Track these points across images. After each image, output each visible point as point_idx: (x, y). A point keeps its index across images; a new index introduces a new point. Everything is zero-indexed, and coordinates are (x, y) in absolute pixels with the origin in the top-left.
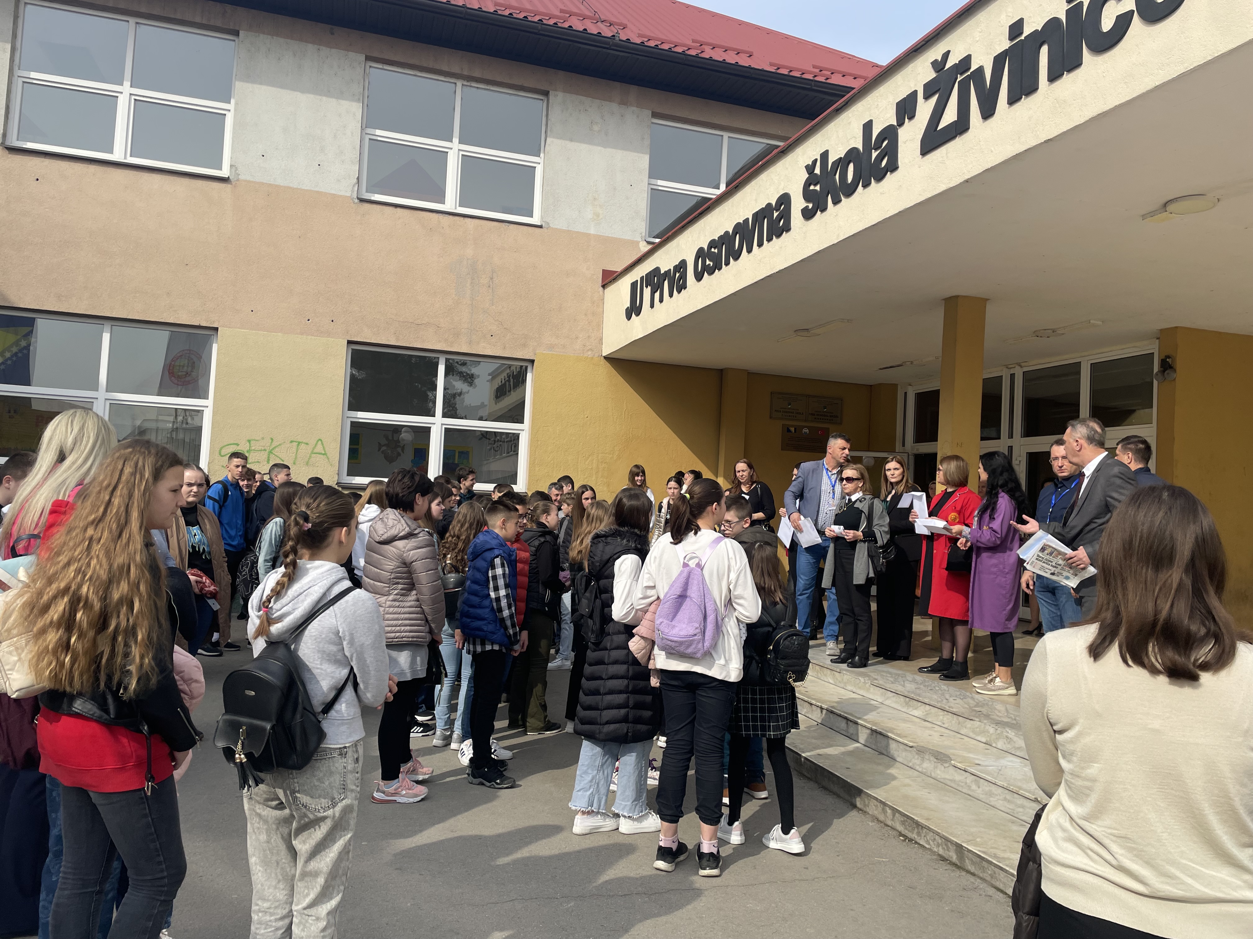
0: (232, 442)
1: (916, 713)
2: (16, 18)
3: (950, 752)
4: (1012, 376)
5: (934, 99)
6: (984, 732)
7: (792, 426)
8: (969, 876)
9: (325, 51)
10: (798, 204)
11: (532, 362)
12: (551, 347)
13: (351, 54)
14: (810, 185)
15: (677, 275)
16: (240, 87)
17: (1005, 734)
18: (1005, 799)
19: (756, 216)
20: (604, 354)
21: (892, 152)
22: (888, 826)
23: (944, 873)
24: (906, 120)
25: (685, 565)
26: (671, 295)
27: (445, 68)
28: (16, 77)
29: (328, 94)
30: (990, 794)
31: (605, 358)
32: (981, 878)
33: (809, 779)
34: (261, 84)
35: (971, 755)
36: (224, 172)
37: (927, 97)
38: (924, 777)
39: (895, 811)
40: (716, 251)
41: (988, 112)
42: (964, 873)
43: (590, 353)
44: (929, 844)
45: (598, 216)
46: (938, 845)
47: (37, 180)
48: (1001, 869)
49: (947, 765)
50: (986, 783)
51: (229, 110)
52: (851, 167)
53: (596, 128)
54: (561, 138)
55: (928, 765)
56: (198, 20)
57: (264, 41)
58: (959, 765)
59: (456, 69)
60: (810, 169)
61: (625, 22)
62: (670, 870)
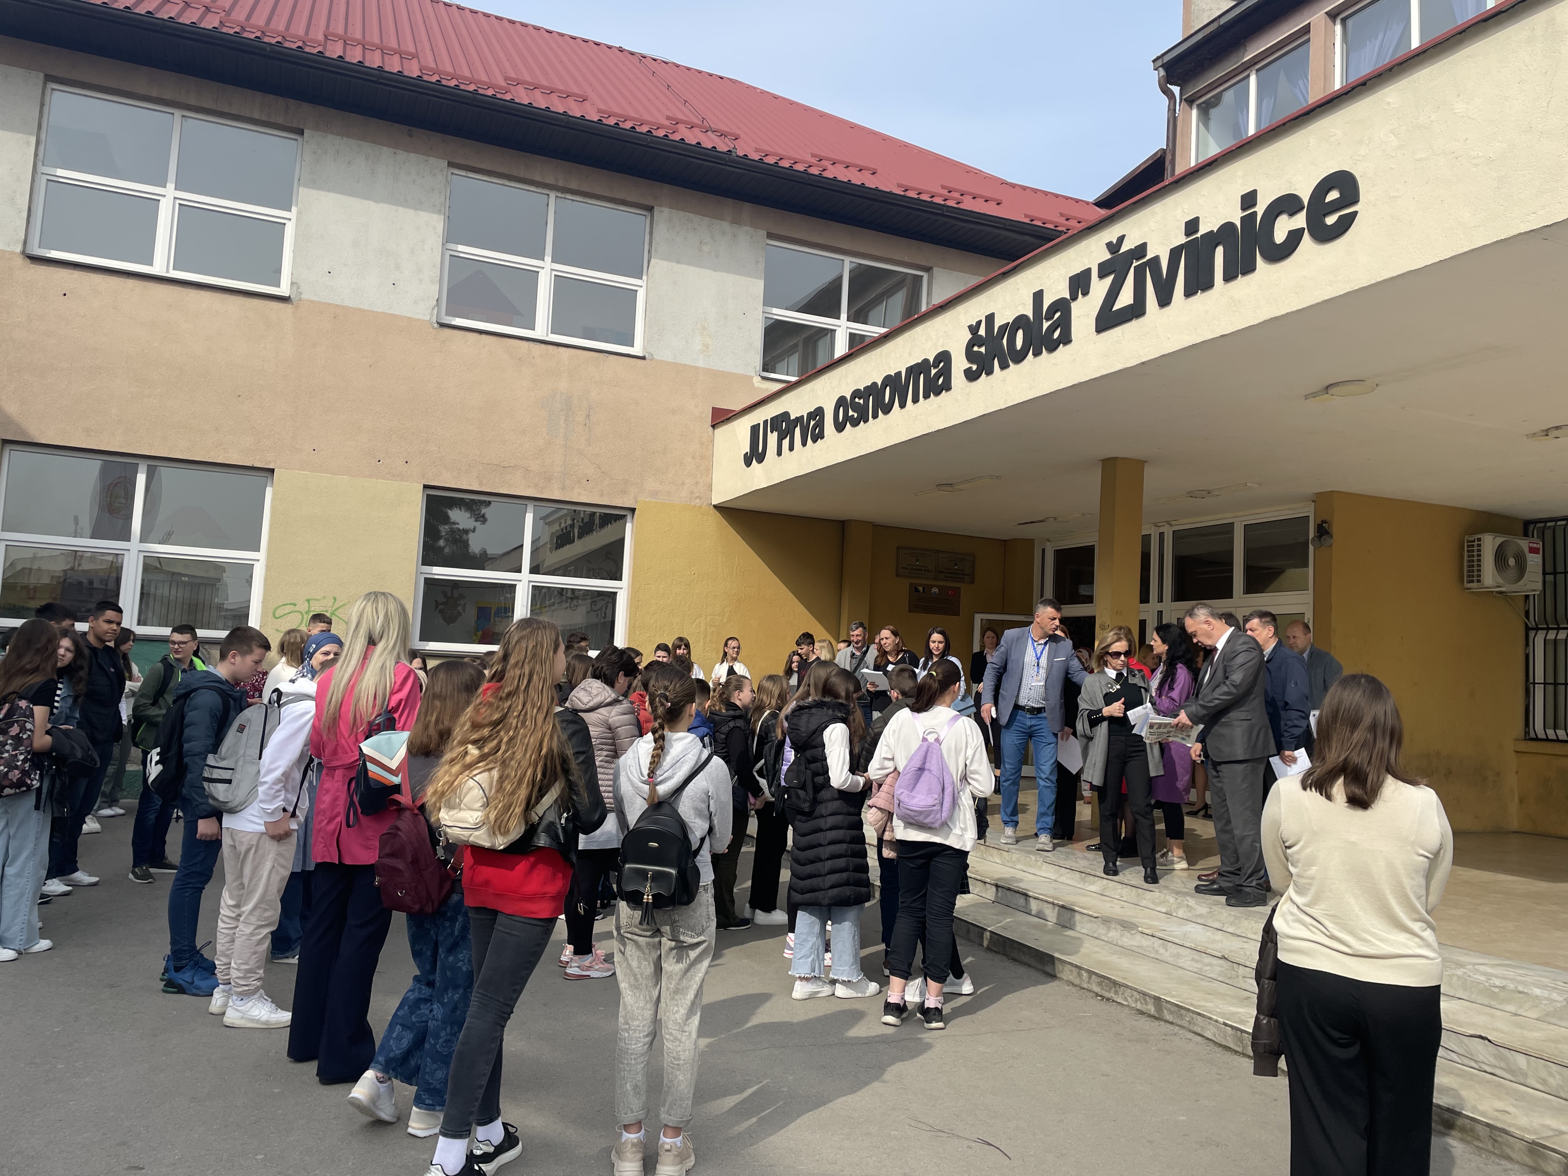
0: (289, 602)
1: (1093, 888)
2: (42, 105)
3: (1135, 920)
4: (1162, 535)
5: (1109, 280)
6: (1162, 903)
7: (920, 585)
8: (1168, 1025)
9: (402, 155)
10: (960, 364)
11: (633, 510)
12: (655, 494)
13: (432, 160)
14: (973, 346)
15: (812, 423)
16: (304, 194)
17: (1186, 902)
18: (1193, 960)
19: (910, 370)
20: (714, 503)
21: (1065, 324)
22: (1084, 989)
23: (1144, 1024)
24: (1080, 295)
25: (924, 740)
26: (804, 444)
27: (538, 178)
28: (39, 174)
29: (405, 204)
30: (1178, 956)
31: (715, 506)
32: (1179, 1026)
33: (996, 952)
34: (329, 191)
35: (1156, 923)
36: (284, 290)
37: (1102, 276)
38: (1110, 945)
39: (1091, 973)
40: (861, 401)
41: (1164, 300)
42: (1162, 1023)
43: (698, 501)
44: (1127, 1001)
45: (707, 347)
46: (1136, 1001)
47: (65, 295)
48: (1199, 1014)
49: (1134, 932)
50: (1174, 946)
51: (290, 219)
52: (1020, 334)
53: (706, 248)
54: (667, 260)
55: (1114, 934)
56: (256, 116)
57: (333, 142)
58: (1146, 931)
59: (550, 180)
60: (974, 329)
61: (738, 132)
62: (898, 1024)
